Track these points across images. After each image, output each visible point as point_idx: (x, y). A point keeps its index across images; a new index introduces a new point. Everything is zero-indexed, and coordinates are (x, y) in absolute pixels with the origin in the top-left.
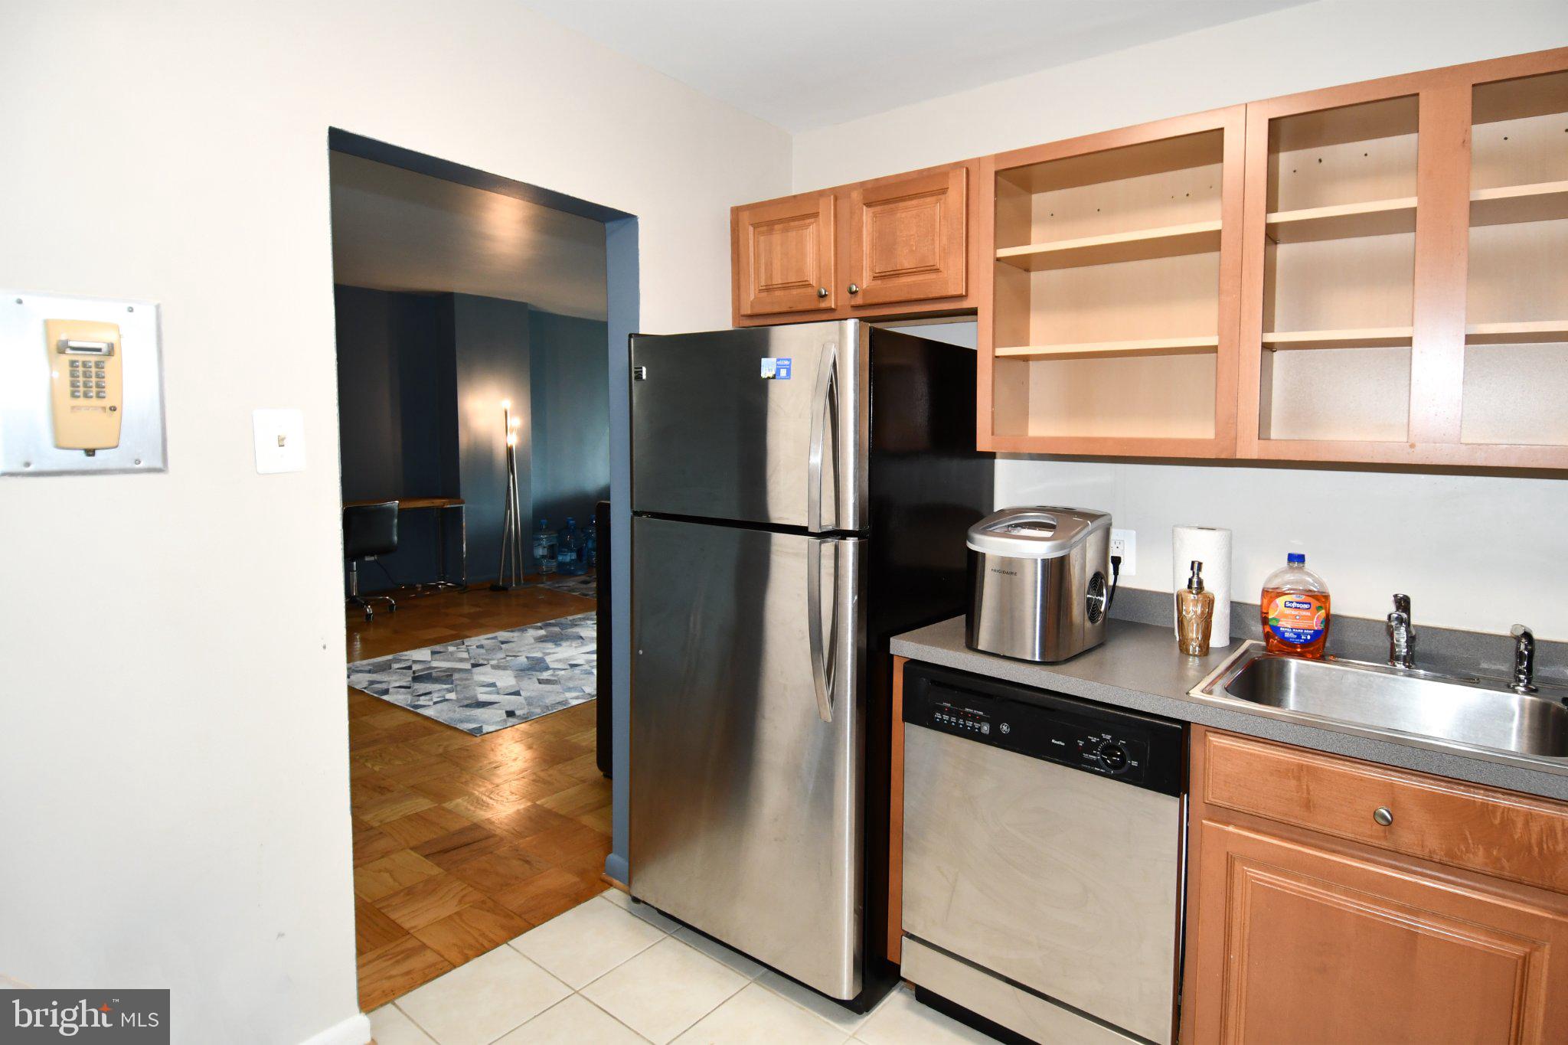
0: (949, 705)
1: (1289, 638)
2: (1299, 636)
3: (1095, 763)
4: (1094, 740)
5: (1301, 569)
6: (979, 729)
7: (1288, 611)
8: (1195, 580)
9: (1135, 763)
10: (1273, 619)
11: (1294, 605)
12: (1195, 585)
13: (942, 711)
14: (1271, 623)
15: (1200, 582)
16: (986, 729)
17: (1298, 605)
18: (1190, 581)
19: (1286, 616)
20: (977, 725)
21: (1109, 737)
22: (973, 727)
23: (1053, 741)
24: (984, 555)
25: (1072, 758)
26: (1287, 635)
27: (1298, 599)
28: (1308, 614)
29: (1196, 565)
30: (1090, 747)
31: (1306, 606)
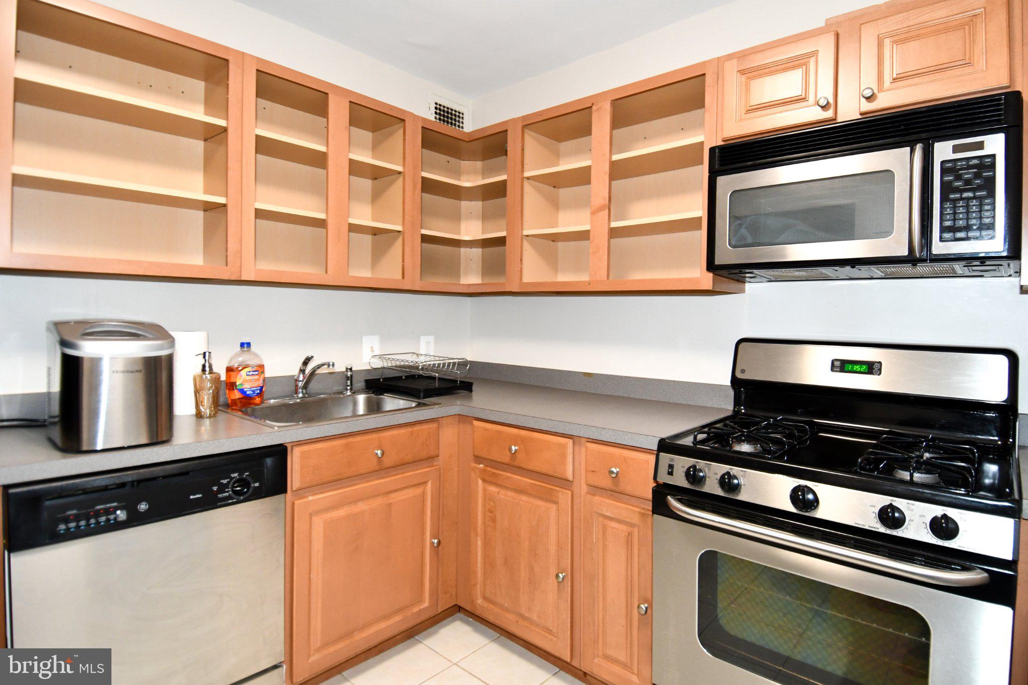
0: (74, 512)
1: (249, 395)
2: (254, 391)
3: (229, 497)
4: (225, 481)
5: (249, 351)
6: (115, 519)
7: (248, 378)
8: (207, 365)
9: (257, 485)
10: (240, 384)
11: (251, 373)
12: (207, 369)
13: (66, 520)
14: (238, 388)
15: (210, 367)
16: (121, 515)
17: (254, 373)
18: (204, 366)
19: (247, 381)
20: (112, 517)
21: (236, 475)
22: (108, 520)
23: (192, 497)
24: (82, 358)
25: (211, 503)
26: (248, 393)
27: (253, 369)
28: (257, 377)
29: (207, 354)
30: (223, 488)
31: (257, 373)
